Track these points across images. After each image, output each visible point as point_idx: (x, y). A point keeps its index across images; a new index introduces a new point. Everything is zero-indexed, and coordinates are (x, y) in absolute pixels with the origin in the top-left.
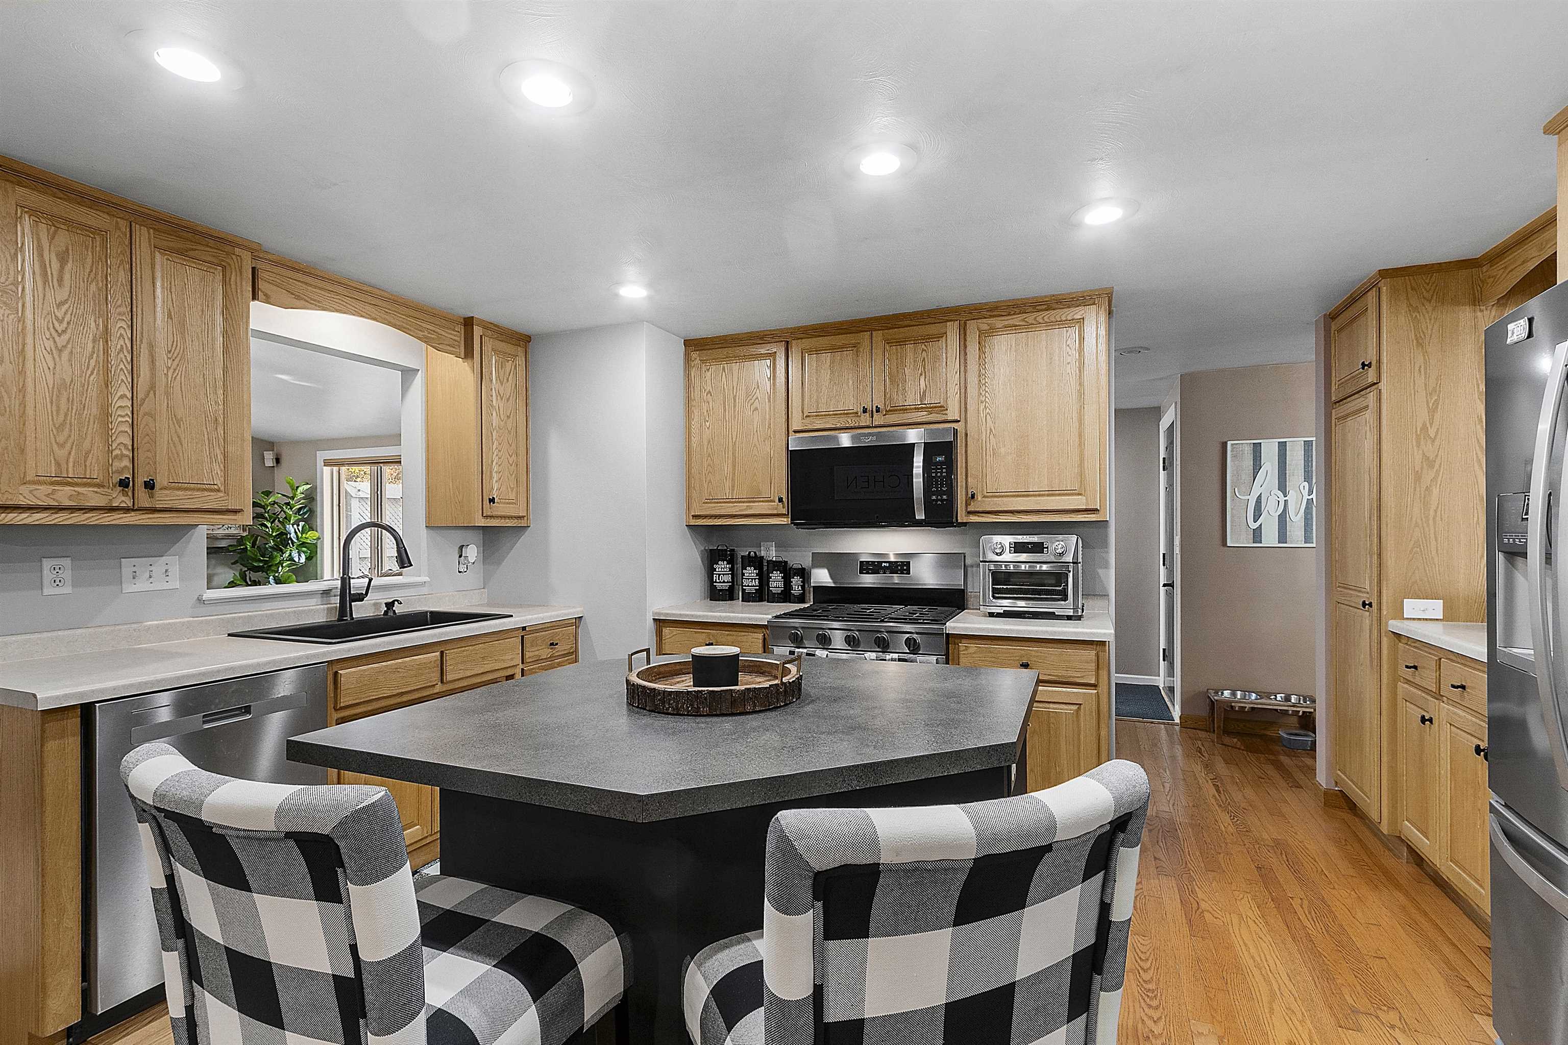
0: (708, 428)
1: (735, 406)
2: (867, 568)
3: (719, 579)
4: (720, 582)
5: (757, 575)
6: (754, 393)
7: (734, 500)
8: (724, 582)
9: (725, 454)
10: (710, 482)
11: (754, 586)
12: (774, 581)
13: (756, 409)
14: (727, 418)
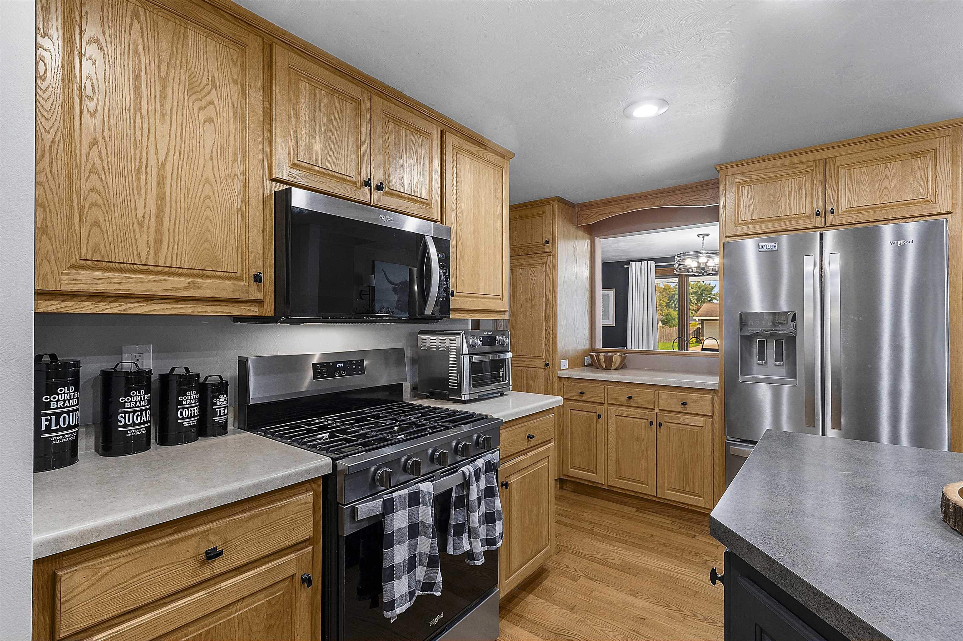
0: (93, 114)
1: (163, 97)
2: (322, 372)
3: (57, 423)
4: (61, 429)
5: (149, 402)
6: (206, 91)
7: (167, 269)
8: (69, 427)
9: (139, 178)
10: (96, 223)
11: (144, 423)
12: (188, 408)
13: (209, 120)
14: (144, 112)
